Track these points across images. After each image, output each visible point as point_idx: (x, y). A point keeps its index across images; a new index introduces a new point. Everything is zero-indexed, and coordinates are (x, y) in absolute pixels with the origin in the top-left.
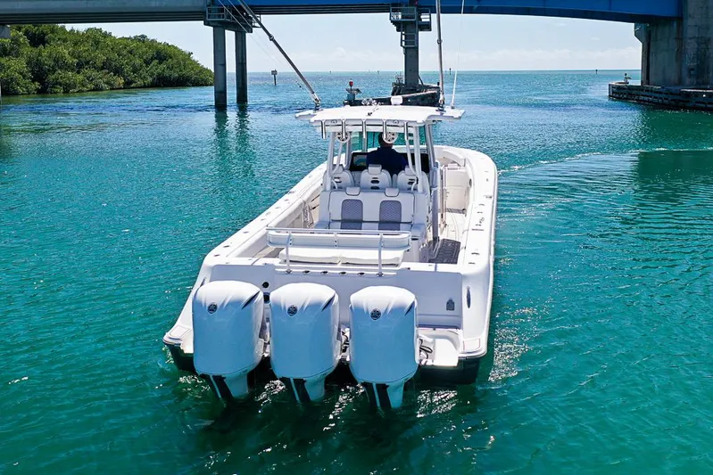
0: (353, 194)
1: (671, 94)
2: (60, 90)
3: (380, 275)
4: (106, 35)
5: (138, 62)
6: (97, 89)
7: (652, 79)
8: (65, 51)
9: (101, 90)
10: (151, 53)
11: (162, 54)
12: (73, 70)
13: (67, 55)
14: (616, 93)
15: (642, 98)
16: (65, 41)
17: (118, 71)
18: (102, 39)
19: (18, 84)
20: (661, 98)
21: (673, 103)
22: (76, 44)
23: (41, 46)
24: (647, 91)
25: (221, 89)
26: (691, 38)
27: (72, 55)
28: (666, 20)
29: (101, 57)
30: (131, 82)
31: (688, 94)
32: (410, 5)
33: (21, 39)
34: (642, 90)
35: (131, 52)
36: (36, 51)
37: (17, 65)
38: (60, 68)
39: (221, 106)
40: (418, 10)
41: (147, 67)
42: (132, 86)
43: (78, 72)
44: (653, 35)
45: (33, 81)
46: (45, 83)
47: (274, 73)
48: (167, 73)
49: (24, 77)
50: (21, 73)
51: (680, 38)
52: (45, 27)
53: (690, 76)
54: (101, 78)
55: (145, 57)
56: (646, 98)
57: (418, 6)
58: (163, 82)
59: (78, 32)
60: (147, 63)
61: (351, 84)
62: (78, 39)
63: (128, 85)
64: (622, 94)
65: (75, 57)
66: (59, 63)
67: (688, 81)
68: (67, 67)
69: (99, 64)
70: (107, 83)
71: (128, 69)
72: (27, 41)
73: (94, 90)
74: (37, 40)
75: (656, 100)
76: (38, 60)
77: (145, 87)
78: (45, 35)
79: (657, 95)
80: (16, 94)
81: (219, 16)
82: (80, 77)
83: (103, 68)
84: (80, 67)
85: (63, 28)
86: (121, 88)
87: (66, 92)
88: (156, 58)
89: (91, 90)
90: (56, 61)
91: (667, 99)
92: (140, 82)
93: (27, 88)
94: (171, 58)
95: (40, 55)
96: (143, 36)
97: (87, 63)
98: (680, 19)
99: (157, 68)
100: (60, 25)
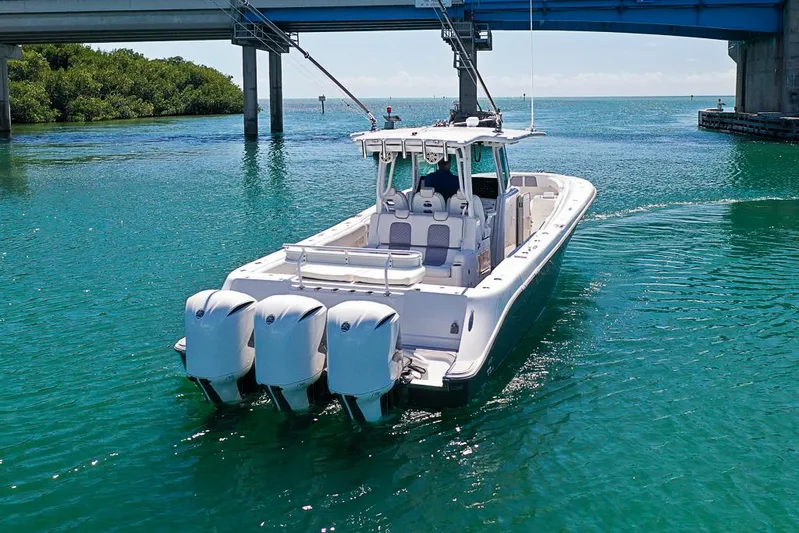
0: (402, 217)
1: (769, 122)
2: (81, 117)
3: (388, 295)
4: (137, 57)
5: (170, 86)
6: (123, 117)
7: (748, 106)
8: (87, 75)
9: (129, 118)
10: (184, 78)
11: (198, 78)
12: (96, 96)
13: (90, 80)
14: (706, 121)
15: (735, 127)
16: (89, 62)
17: (148, 97)
18: (130, 61)
19: (35, 111)
20: (757, 127)
21: (771, 133)
22: (101, 67)
23: (62, 69)
24: (741, 119)
25: (251, 116)
26: (792, 58)
27: (96, 78)
28: (765, 37)
29: (129, 82)
30: (163, 109)
31: (788, 123)
32: (466, 20)
33: (40, 62)
34: (736, 118)
35: (162, 76)
36: (55, 73)
37: (35, 90)
38: (82, 94)
39: (251, 136)
40: (474, 26)
41: (180, 91)
42: (163, 113)
43: (103, 98)
44: (749, 54)
45: (52, 107)
46: (64, 109)
47: (322, 99)
48: (203, 99)
49: (42, 103)
50: (38, 99)
51: (780, 59)
52: (69, 47)
53: (792, 101)
54: (128, 105)
55: (178, 81)
56: (740, 128)
57: (474, 22)
58: (197, 110)
59: (105, 53)
60: (181, 87)
61: (389, 110)
62: (104, 61)
63: (158, 112)
64: (714, 122)
65: (100, 82)
66: (81, 88)
67: (788, 107)
68: (89, 92)
69: (126, 88)
70: (134, 110)
71: (158, 94)
72: (47, 64)
73: (120, 118)
74: (59, 62)
75: (751, 130)
76: (57, 85)
77: (177, 114)
78: (68, 57)
79: (752, 124)
80: (32, 122)
81: (249, 34)
82: (105, 104)
83: (130, 94)
84: (104, 93)
85: (88, 49)
86: (150, 116)
87: (88, 120)
88: (191, 83)
89: (116, 118)
90: (78, 85)
91: (763, 129)
92: (172, 109)
93: (45, 115)
94: (207, 82)
95: (60, 78)
96: (179, 58)
97: (114, 88)
98: (780, 35)
99: (191, 94)
100: (85, 45)
